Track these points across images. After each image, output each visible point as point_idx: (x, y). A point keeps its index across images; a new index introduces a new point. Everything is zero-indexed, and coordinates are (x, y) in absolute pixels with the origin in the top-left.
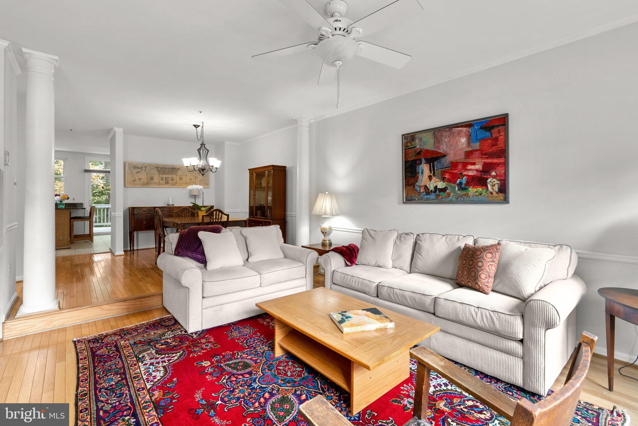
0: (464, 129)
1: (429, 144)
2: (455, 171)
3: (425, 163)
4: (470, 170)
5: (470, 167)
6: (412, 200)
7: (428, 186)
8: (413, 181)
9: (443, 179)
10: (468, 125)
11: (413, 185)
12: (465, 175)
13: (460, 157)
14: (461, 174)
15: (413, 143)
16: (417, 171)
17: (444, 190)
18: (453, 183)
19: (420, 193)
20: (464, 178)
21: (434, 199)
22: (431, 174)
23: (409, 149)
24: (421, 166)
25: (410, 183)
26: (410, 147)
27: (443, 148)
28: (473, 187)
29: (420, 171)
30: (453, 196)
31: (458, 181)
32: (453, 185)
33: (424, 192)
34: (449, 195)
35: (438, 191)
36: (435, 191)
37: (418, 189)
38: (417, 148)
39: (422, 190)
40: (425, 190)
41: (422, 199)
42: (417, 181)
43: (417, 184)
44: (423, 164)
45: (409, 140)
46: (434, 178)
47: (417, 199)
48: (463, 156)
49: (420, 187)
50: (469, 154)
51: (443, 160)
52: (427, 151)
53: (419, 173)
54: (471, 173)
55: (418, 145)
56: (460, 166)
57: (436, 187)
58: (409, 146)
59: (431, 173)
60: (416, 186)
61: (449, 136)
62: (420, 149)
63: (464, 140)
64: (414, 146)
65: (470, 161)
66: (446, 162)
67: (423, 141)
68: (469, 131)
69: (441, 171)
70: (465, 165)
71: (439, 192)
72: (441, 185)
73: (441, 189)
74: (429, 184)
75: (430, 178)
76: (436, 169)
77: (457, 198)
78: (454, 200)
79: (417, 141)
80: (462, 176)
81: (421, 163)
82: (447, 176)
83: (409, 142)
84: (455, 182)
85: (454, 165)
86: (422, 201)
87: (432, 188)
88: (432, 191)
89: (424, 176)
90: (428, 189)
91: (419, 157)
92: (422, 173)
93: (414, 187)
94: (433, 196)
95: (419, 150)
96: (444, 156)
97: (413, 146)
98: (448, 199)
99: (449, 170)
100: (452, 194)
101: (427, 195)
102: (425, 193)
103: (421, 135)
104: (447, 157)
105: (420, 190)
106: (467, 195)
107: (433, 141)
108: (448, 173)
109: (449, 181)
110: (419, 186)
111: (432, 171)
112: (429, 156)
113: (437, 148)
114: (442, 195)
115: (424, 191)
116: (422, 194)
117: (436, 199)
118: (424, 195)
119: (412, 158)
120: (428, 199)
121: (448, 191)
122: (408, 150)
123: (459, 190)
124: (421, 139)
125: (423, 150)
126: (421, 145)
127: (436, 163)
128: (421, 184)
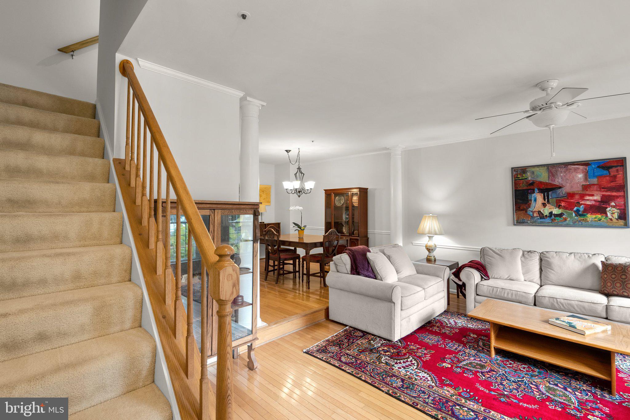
0: (581, 167)
1: (543, 177)
2: (572, 201)
3: (538, 193)
4: (588, 200)
5: (588, 198)
6: (524, 223)
7: (542, 211)
8: (525, 207)
9: (559, 207)
10: (586, 164)
11: (525, 210)
12: (582, 204)
13: (577, 189)
14: (578, 203)
15: (524, 175)
16: (529, 199)
17: (560, 215)
18: (569, 210)
19: (533, 217)
20: (581, 207)
21: (549, 223)
22: (545, 202)
23: (520, 180)
24: (533, 195)
25: (521, 208)
26: (520, 178)
27: (558, 181)
28: (592, 214)
29: (533, 199)
30: (569, 220)
31: (575, 209)
32: (570, 211)
33: (537, 216)
34: (565, 219)
35: (553, 216)
36: (550, 216)
37: (531, 213)
38: (529, 179)
40: (539, 215)
41: (535, 222)
42: (529, 207)
43: (530, 209)
44: (536, 193)
45: (519, 172)
46: (548, 205)
47: (529, 222)
48: (580, 188)
49: (533, 212)
50: (585, 188)
51: (559, 191)
52: (541, 183)
53: (531, 200)
54: (588, 203)
55: (529, 177)
56: (577, 197)
57: (551, 213)
58: (519, 177)
59: (545, 201)
60: (528, 211)
61: (565, 172)
62: (533, 181)
63: (580, 176)
64: (525, 178)
65: (587, 193)
66: (562, 193)
67: (535, 174)
68: (586, 169)
69: (557, 200)
70: (582, 196)
71: (555, 217)
72: (556, 211)
73: (557, 215)
74: (544, 210)
75: (544, 205)
76: (550, 197)
77: (574, 223)
78: (572, 224)
79: (529, 174)
80: (579, 204)
81: (534, 192)
82: (563, 204)
83: (520, 174)
84: (572, 210)
85: (571, 195)
86: (534, 224)
87: (546, 213)
88: (546, 216)
89: (537, 203)
90: (543, 214)
91: (532, 187)
92: (535, 200)
93: (526, 212)
94: (548, 220)
95: (531, 182)
96: (560, 188)
97: (524, 178)
98: (565, 223)
99: (564, 199)
100: (569, 219)
101: (541, 219)
102: (539, 218)
103: (533, 169)
104: (563, 189)
105: (533, 215)
106: (586, 221)
107: (547, 175)
108: (563, 201)
109: (565, 208)
110: (532, 211)
111: (546, 200)
112: (543, 187)
113: (552, 180)
114: (558, 219)
115: (538, 215)
116: (536, 218)
118: (538, 219)
119: (523, 186)
120: (541, 222)
121: (564, 216)
122: (518, 181)
123: (576, 215)
124: (533, 173)
125: (536, 181)
126: (533, 178)
127: (550, 193)
128: (535, 210)
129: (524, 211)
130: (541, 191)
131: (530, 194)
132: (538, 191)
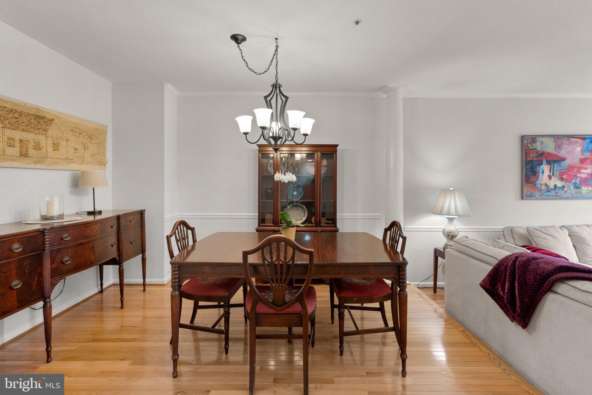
0: (580, 141)
1: (549, 147)
2: (571, 173)
3: (546, 164)
4: (583, 173)
5: (583, 171)
7: (548, 184)
8: (534, 180)
9: (562, 179)
10: (583, 138)
12: (578, 177)
13: (576, 162)
14: (576, 175)
15: (534, 145)
17: (562, 188)
19: (540, 190)
20: (578, 179)
21: (554, 196)
22: (550, 174)
23: (529, 149)
25: (531, 180)
26: (530, 148)
27: (563, 153)
28: (585, 186)
29: (541, 171)
31: (573, 181)
33: (544, 189)
34: (566, 192)
35: (557, 189)
36: (555, 189)
37: (539, 186)
38: (539, 149)
39: (543, 187)
40: (546, 187)
41: (542, 195)
42: (537, 179)
43: (538, 182)
44: (544, 164)
45: (529, 142)
46: (553, 177)
47: (537, 195)
48: (578, 162)
49: (541, 185)
50: (582, 161)
51: (563, 163)
52: (549, 154)
53: (539, 172)
54: (583, 176)
55: (538, 146)
56: (575, 170)
57: (555, 186)
58: (529, 147)
59: (550, 173)
60: (537, 184)
61: (568, 144)
62: (542, 151)
63: (579, 149)
64: (535, 148)
65: (583, 166)
66: (565, 165)
67: (544, 144)
68: (583, 143)
69: (560, 172)
70: (579, 169)
72: (559, 184)
73: (560, 187)
74: (549, 183)
75: (550, 177)
76: (555, 170)
77: (572, 195)
78: (570, 196)
79: (538, 143)
80: (576, 177)
81: (541, 164)
82: (564, 177)
83: (530, 143)
84: (571, 182)
85: (571, 168)
86: (543, 198)
87: (552, 186)
88: (552, 189)
89: (544, 175)
90: (549, 187)
91: (540, 158)
92: (543, 172)
93: (535, 185)
94: (553, 193)
95: (541, 152)
96: (564, 160)
97: (533, 148)
99: (566, 171)
100: (568, 192)
101: (547, 192)
103: (544, 139)
104: (566, 161)
105: (541, 188)
107: (554, 146)
108: (565, 174)
110: (540, 184)
111: (552, 172)
112: (551, 158)
113: (558, 153)
114: (561, 192)
115: (546, 188)
116: (543, 192)
117: (556, 196)
118: (545, 192)
119: (532, 157)
120: (547, 195)
121: (565, 189)
122: (528, 150)
123: (574, 188)
124: (542, 143)
125: (545, 152)
126: (542, 148)
127: (556, 165)
128: (542, 183)
129: (534, 184)
131: (538, 165)
132: (545, 163)
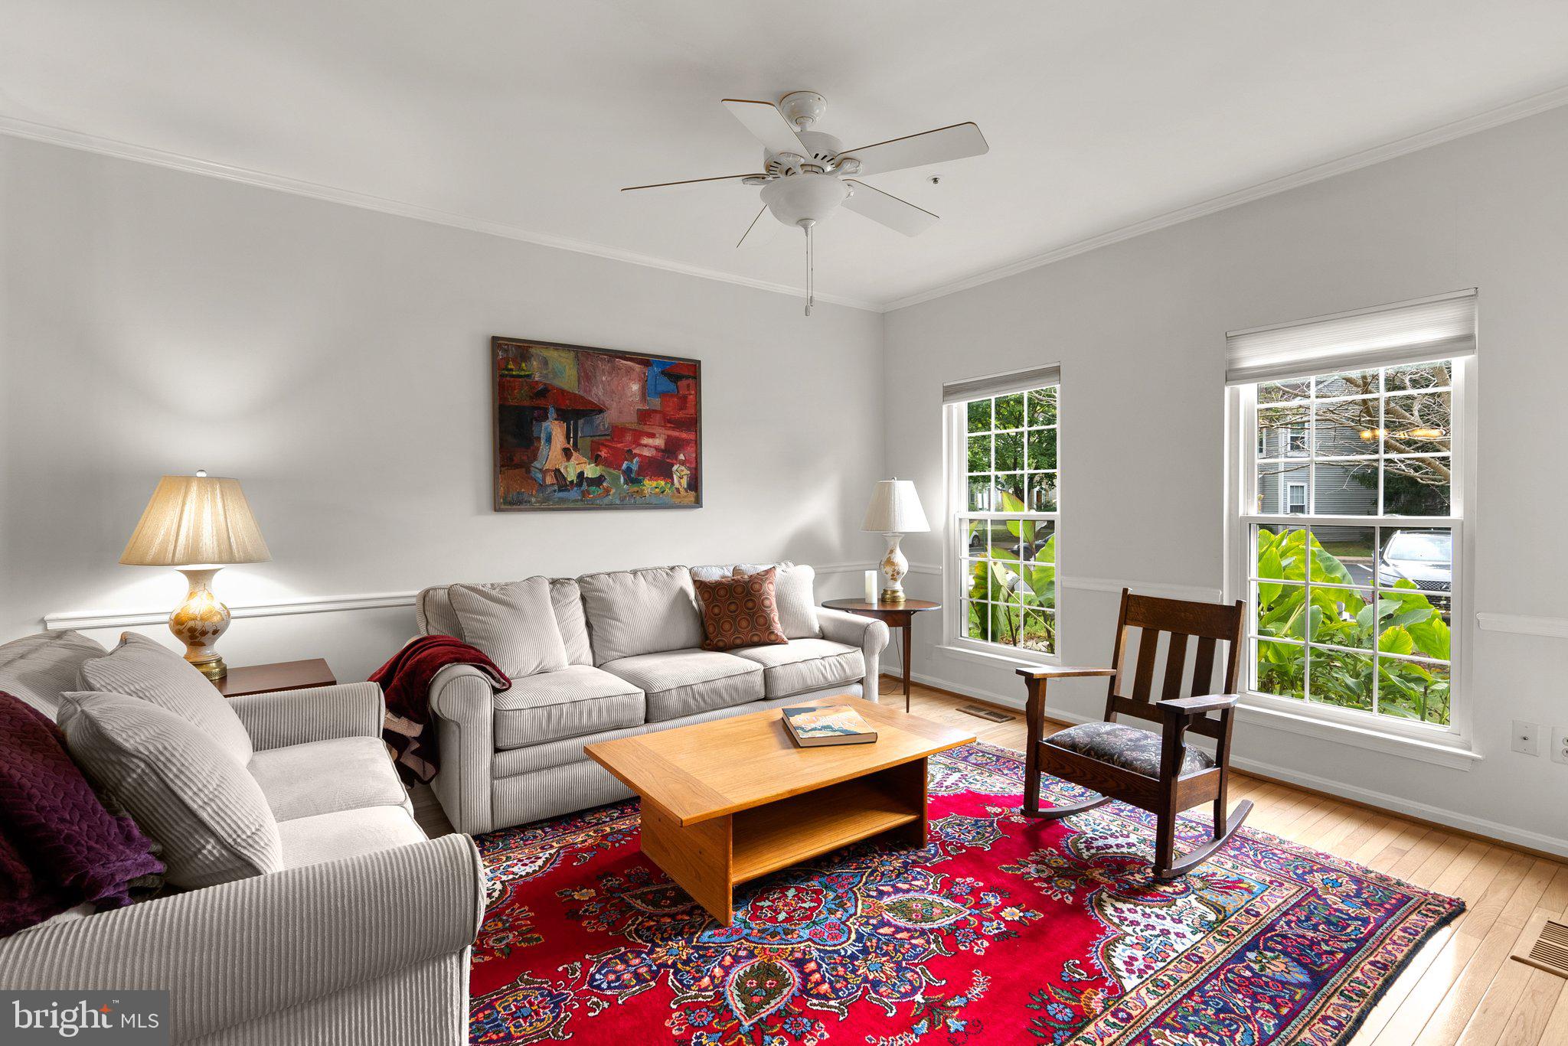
0: (637, 367)
1: (566, 377)
2: (619, 445)
3: (556, 419)
4: (646, 446)
5: (646, 441)
6: (520, 502)
7: (562, 470)
8: (525, 458)
9: (596, 459)
10: (645, 360)
11: (525, 466)
12: (636, 455)
13: (629, 419)
14: (630, 451)
15: (524, 365)
16: (535, 434)
17: (598, 481)
18: (615, 469)
19: (542, 486)
20: (635, 461)
21: (577, 501)
22: (568, 446)
23: (512, 376)
24: (544, 424)
25: (517, 459)
26: (514, 373)
27: (597, 394)
28: (651, 479)
29: (543, 436)
30: (614, 493)
31: (624, 466)
32: (615, 472)
33: (553, 484)
34: (607, 491)
35: (585, 484)
36: (580, 484)
37: (539, 476)
38: (536, 379)
39: (549, 480)
40: (557, 480)
41: (546, 500)
42: (535, 458)
43: (537, 464)
44: (550, 419)
45: (510, 354)
46: (575, 455)
47: (533, 500)
48: (634, 418)
49: (544, 472)
50: (644, 416)
51: (598, 419)
52: (563, 392)
53: (539, 439)
54: (647, 453)
55: (535, 369)
56: (629, 437)
57: (581, 475)
58: (511, 370)
59: (569, 443)
60: (532, 469)
61: (610, 373)
62: (545, 384)
63: (635, 387)
64: (527, 373)
65: (647, 429)
66: (604, 425)
67: (550, 366)
68: (645, 373)
69: (592, 441)
70: (638, 435)
71: (588, 486)
72: (591, 471)
73: (591, 479)
74: (566, 467)
75: (567, 454)
76: (580, 434)
77: (622, 499)
78: (618, 502)
79: (534, 363)
80: (630, 456)
81: (546, 418)
82: (603, 453)
83: (513, 361)
84: (619, 467)
85: (618, 432)
86: (545, 505)
87: (571, 476)
88: (572, 482)
89: (553, 447)
90: (565, 479)
91: (541, 402)
92: (549, 440)
93: (528, 471)
94: (574, 494)
95: (541, 387)
96: (601, 411)
97: (523, 373)
98: (606, 501)
99: (607, 440)
100: (613, 491)
101: (560, 490)
102: (556, 488)
103: (545, 353)
104: (606, 415)
105: (544, 480)
106: (640, 493)
107: (576, 373)
108: (606, 446)
109: (608, 463)
110: (541, 470)
112: (567, 404)
113: (585, 391)
114: (594, 492)
115: (555, 482)
116: (549, 490)
117: (581, 500)
118: (555, 491)
119: (519, 397)
120: (562, 500)
121: (604, 484)
122: (508, 378)
123: (626, 483)
124: (545, 362)
125: (553, 388)
126: (546, 376)
127: (581, 422)
128: (547, 467)
129: (524, 470)
130: (563, 416)
131: (536, 420)
132: (555, 415)
